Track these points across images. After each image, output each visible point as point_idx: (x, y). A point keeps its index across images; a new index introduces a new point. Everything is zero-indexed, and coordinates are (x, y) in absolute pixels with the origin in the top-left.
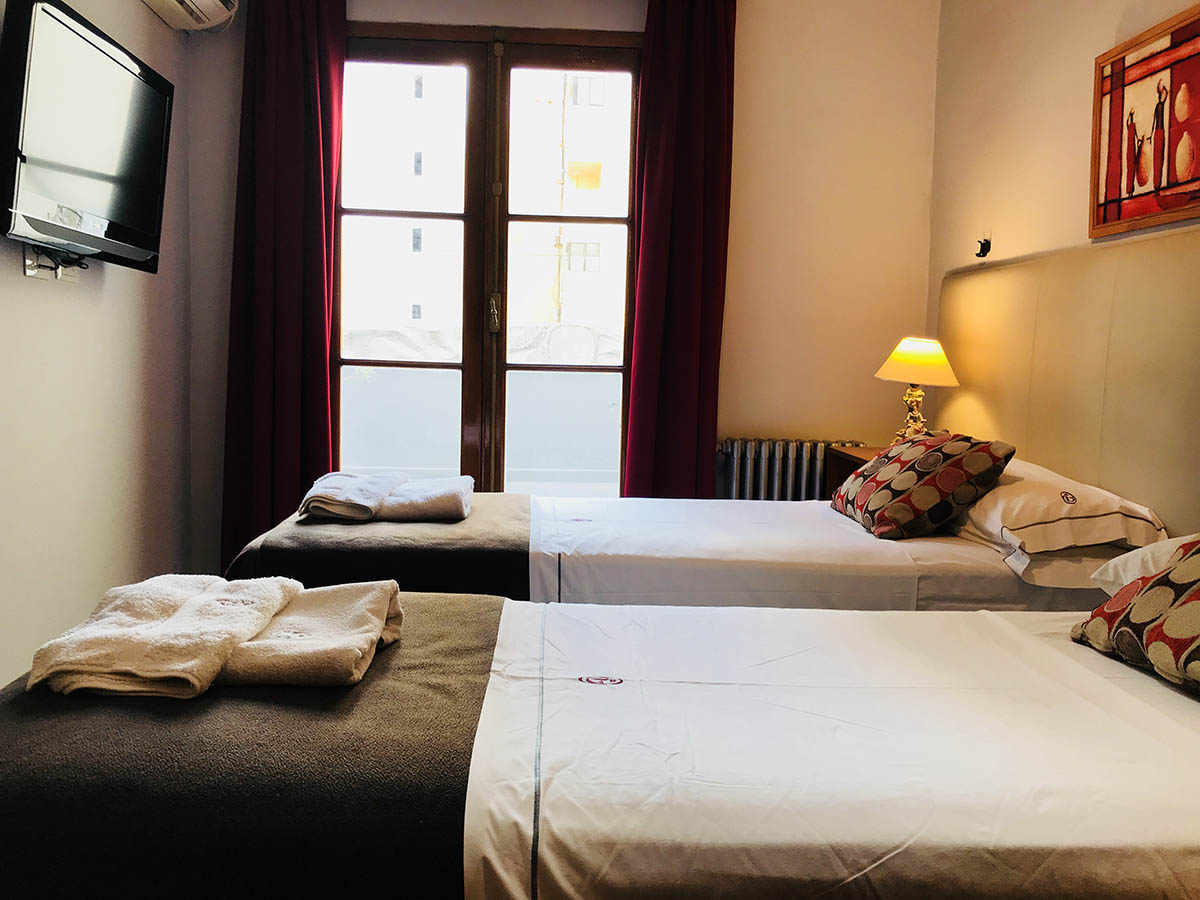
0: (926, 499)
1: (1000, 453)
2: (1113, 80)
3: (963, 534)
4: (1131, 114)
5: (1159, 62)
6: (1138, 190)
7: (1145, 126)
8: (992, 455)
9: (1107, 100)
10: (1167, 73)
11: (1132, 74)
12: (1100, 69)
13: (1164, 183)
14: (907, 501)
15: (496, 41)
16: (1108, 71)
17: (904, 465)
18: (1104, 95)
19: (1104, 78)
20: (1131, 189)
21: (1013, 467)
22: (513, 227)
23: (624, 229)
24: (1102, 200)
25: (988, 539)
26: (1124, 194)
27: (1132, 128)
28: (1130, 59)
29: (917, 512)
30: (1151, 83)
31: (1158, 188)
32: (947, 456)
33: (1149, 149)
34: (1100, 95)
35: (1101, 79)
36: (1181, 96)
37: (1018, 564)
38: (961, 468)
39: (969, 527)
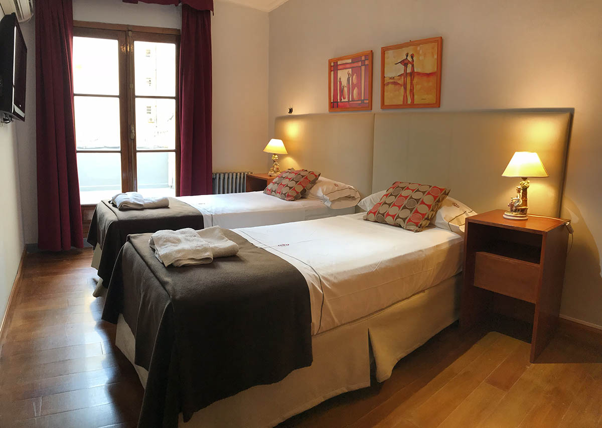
0: (299, 189)
1: (317, 174)
2: (334, 67)
3: (309, 197)
4: (340, 79)
5: (348, 66)
6: (343, 100)
7: (344, 83)
8: (315, 175)
9: (332, 73)
10: (351, 69)
11: (340, 67)
12: (330, 63)
13: (351, 100)
14: (294, 189)
15: (129, 31)
16: (332, 64)
17: (290, 179)
18: (331, 71)
19: (332, 66)
20: (341, 100)
21: (320, 178)
22: (137, 100)
23: (174, 101)
24: (332, 101)
25: (318, 198)
26: (339, 101)
27: (340, 83)
28: (339, 63)
29: (297, 193)
30: (346, 71)
31: (349, 101)
32: (303, 176)
33: (346, 89)
34: (330, 71)
35: (330, 67)
36: (354, 77)
37: (328, 204)
38: (307, 179)
39: (310, 195)
